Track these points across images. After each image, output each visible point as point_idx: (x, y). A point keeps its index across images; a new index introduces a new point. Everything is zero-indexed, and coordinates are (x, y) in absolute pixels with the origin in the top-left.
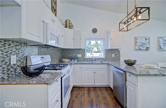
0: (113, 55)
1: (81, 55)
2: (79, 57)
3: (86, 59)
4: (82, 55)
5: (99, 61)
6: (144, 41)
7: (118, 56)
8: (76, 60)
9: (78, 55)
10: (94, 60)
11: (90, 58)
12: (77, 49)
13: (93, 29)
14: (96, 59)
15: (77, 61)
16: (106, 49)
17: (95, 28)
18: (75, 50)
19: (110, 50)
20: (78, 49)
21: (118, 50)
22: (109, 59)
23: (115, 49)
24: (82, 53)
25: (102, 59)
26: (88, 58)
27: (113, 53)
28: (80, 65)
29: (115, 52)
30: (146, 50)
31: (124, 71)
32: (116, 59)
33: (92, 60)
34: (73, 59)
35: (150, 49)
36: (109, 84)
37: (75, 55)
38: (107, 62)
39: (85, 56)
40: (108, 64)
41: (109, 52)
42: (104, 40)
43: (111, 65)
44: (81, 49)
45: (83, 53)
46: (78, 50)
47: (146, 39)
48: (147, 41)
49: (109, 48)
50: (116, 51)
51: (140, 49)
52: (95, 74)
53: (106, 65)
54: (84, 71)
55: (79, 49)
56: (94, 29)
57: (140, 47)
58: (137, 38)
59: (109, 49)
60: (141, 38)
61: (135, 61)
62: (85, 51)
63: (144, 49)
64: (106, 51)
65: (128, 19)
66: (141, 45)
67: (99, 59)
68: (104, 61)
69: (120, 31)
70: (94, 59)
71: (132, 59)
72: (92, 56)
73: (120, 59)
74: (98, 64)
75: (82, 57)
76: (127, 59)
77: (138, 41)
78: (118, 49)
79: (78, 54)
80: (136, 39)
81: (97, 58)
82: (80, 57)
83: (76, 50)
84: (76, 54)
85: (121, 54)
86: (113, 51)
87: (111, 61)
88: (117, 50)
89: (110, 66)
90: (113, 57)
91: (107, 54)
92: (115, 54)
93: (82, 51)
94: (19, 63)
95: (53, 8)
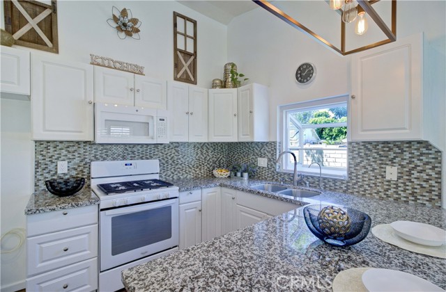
0: (392, 173)
1: (266, 160)
2: (261, 166)
3: (278, 173)
4: (269, 160)
7: (426, 181)
9: (259, 159)
10: (298, 181)
13: (299, 69)
16: (351, 143)
17: (306, 65)
19: (375, 147)
21: (429, 147)
22: (366, 186)
23: (403, 142)
24: (269, 155)
26: (285, 174)
27: (391, 160)
28: (230, 192)
29: (407, 155)
39: (275, 164)
41: (368, 156)
44: (267, 143)
45: (272, 155)
46: (260, 145)
50: (413, 152)
54: (243, 213)
56: (302, 66)
59: (370, 143)
62: (275, 149)
64: (352, 151)
67: (319, 180)
73: (439, 195)
75: (269, 169)
78: (424, 143)
82: (263, 168)
83: (256, 144)
84: (254, 157)
86: (391, 149)
87: (381, 198)
88: (416, 146)
90: (388, 178)
91: (358, 165)
92: (403, 166)
93: (269, 148)
94: (74, 173)
95: (181, 51)
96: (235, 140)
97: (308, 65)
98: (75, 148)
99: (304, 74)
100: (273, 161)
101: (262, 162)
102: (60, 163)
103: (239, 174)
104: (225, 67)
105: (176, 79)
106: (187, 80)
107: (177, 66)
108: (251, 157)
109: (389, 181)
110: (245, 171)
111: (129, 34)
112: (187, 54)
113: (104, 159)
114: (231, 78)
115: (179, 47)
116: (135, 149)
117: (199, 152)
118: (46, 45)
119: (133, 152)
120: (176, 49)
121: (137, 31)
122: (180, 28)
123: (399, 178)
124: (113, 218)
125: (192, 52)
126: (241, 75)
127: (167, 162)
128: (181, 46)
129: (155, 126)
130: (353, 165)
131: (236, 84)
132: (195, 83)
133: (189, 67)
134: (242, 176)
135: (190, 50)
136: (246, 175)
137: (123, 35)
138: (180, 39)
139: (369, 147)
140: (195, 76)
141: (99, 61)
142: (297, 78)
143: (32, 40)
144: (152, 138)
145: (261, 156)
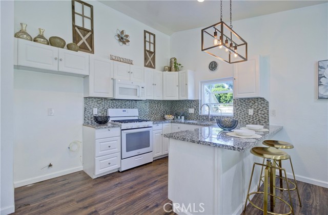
0: (251, 112)
1: (193, 109)
2: (190, 113)
3: (200, 116)
4: (195, 109)
7: (264, 114)
9: (189, 109)
10: (210, 119)
13: (210, 64)
15: (185, 119)
17: (214, 62)
18: (186, 102)
19: (244, 101)
22: (241, 119)
23: (255, 98)
24: (195, 107)
26: (204, 116)
27: (251, 107)
29: (256, 104)
32: (259, 121)
37: (186, 111)
41: (241, 105)
44: (194, 100)
45: (197, 107)
46: (190, 102)
50: (259, 102)
56: (212, 62)
58: (325, 64)
62: (198, 104)
64: (235, 103)
73: (268, 120)
75: (195, 114)
78: (262, 99)
82: (192, 114)
83: (188, 101)
85: (271, 108)
86: (250, 102)
88: (260, 100)
90: (249, 114)
91: (237, 109)
92: (255, 109)
93: (195, 103)
94: (100, 114)
95: (148, 51)
96: (177, 99)
97: (215, 62)
98: (101, 102)
99: (213, 66)
100: (197, 110)
101: (191, 111)
102: (94, 109)
103: (179, 117)
104: (171, 59)
105: (145, 66)
106: (150, 66)
107: (146, 59)
108: (185, 108)
109: (250, 116)
110: (182, 116)
111: (124, 43)
112: (150, 53)
113: (113, 108)
114: (173, 66)
115: (147, 49)
116: (126, 103)
117: (157, 106)
118: (89, 50)
119: (125, 105)
120: (145, 50)
121: (128, 41)
122: (147, 39)
123: (254, 114)
124: (127, 134)
125: (153, 51)
126: (180, 65)
127: (141, 111)
128: (148, 48)
129: (140, 91)
130: (236, 110)
131: (177, 69)
132: (154, 68)
133: (152, 59)
134: (181, 118)
135: (152, 50)
136: (183, 117)
137: (121, 43)
138: (147, 44)
139: (242, 101)
140: (154, 64)
141: (114, 58)
142: (210, 68)
143: (83, 48)
144: (139, 97)
145: (191, 108)
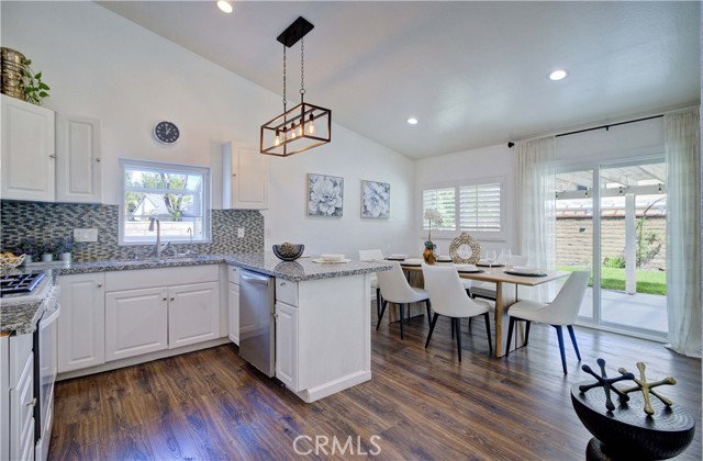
0: (241, 233)
1: (95, 231)
2: (81, 240)
3: (121, 247)
4: (103, 231)
5: (187, 256)
6: (329, 188)
7: (258, 236)
8: (67, 256)
9: (76, 231)
10: (163, 252)
11: (142, 246)
12: (72, 206)
13: (160, 125)
14: (171, 249)
15: (75, 261)
16: (213, 211)
17: (170, 124)
18: (59, 209)
19: (231, 214)
20: (76, 205)
21: (259, 214)
22: (225, 246)
23: (246, 211)
24: (103, 225)
25: (199, 245)
26: (134, 247)
27: (240, 224)
28: (99, 278)
29: (249, 220)
30: (334, 214)
31: (271, 276)
32: (251, 246)
33: (155, 253)
34: (50, 251)
35: (344, 212)
36: (224, 335)
37: (61, 235)
38: (219, 258)
39: (116, 235)
40: (224, 262)
41: (225, 221)
42: (208, 174)
43: (233, 264)
44: (97, 207)
45: (109, 223)
46: (79, 210)
47: (335, 185)
48: (338, 189)
49: (227, 206)
50: (252, 217)
51: (321, 213)
52: (171, 303)
53: (217, 266)
54: (120, 301)
55: (86, 207)
56: (164, 123)
57: (321, 205)
58: (314, 178)
59: (227, 211)
60: (322, 178)
61: (301, 247)
62: (115, 215)
63: (330, 213)
64: (214, 218)
65: (286, 123)
66: (323, 200)
67: (183, 247)
68: (208, 253)
69: (262, 152)
70: (161, 249)
71: (294, 241)
72: (154, 233)
73: (263, 244)
74: (183, 265)
75: (101, 243)
76: (280, 243)
77: (316, 186)
78: (256, 212)
79: (81, 230)
80: (310, 180)
81: (175, 245)
82: (88, 243)
83: (68, 208)
84: (62, 228)
85: (266, 227)
86: (240, 216)
87: (235, 252)
88: (253, 213)
89: (231, 268)
90: (239, 236)
91: (219, 228)
92: (247, 227)
96: (49, 198)
99: (166, 132)
100: (110, 231)
101: (86, 235)
103: (49, 257)
109: (239, 239)
123: (245, 236)
130: (216, 230)
139: (227, 214)
142: (158, 135)
145: (82, 226)
